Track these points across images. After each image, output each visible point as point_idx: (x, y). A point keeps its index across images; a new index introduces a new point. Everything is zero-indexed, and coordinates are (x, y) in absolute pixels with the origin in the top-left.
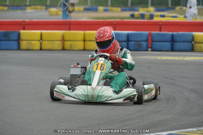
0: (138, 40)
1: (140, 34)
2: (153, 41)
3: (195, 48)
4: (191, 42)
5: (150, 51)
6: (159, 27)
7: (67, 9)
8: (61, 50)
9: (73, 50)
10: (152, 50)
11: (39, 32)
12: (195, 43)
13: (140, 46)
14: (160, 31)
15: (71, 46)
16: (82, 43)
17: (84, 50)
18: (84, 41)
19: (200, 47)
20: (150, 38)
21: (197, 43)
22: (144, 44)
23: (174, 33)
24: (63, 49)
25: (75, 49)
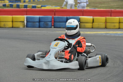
0: (46, 21)
1: (47, 17)
2: (55, 22)
5: (53, 28)
6: (54, 13)
9: (6, 28)
10: (54, 28)
13: (47, 24)
14: (55, 15)
15: (4, 25)
17: (12, 27)
18: (12, 22)
19: (84, 25)
20: (53, 20)
22: (50, 23)
23: (68, 17)
25: (7, 27)
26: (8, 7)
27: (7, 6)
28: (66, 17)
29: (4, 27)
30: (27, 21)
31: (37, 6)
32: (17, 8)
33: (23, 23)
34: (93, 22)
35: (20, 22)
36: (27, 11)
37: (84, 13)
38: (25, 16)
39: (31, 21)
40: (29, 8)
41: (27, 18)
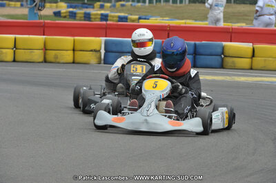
3: (225, 64)
4: (220, 55)
6: (166, 33)
7: (36, 5)
8: (42, 62)
9: (59, 63)
11: (13, 36)
12: (225, 56)
15: (56, 57)
16: (71, 53)
17: (74, 63)
18: (74, 50)
19: (233, 62)
21: (229, 57)
23: (197, 42)
24: (45, 61)
25: (62, 61)
26: (65, 17)
27: (62, 15)
28: (193, 42)
29: (56, 63)
30: (105, 49)
31: (130, 17)
32: (85, 20)
33: (98, 54)
34: (253, 55)
35: (91, 51)
36: (106, 28)
37: (233, 35)
38: (103, 39)
39: (114, 49)
40: (111, 20)
41: (106, 43)
